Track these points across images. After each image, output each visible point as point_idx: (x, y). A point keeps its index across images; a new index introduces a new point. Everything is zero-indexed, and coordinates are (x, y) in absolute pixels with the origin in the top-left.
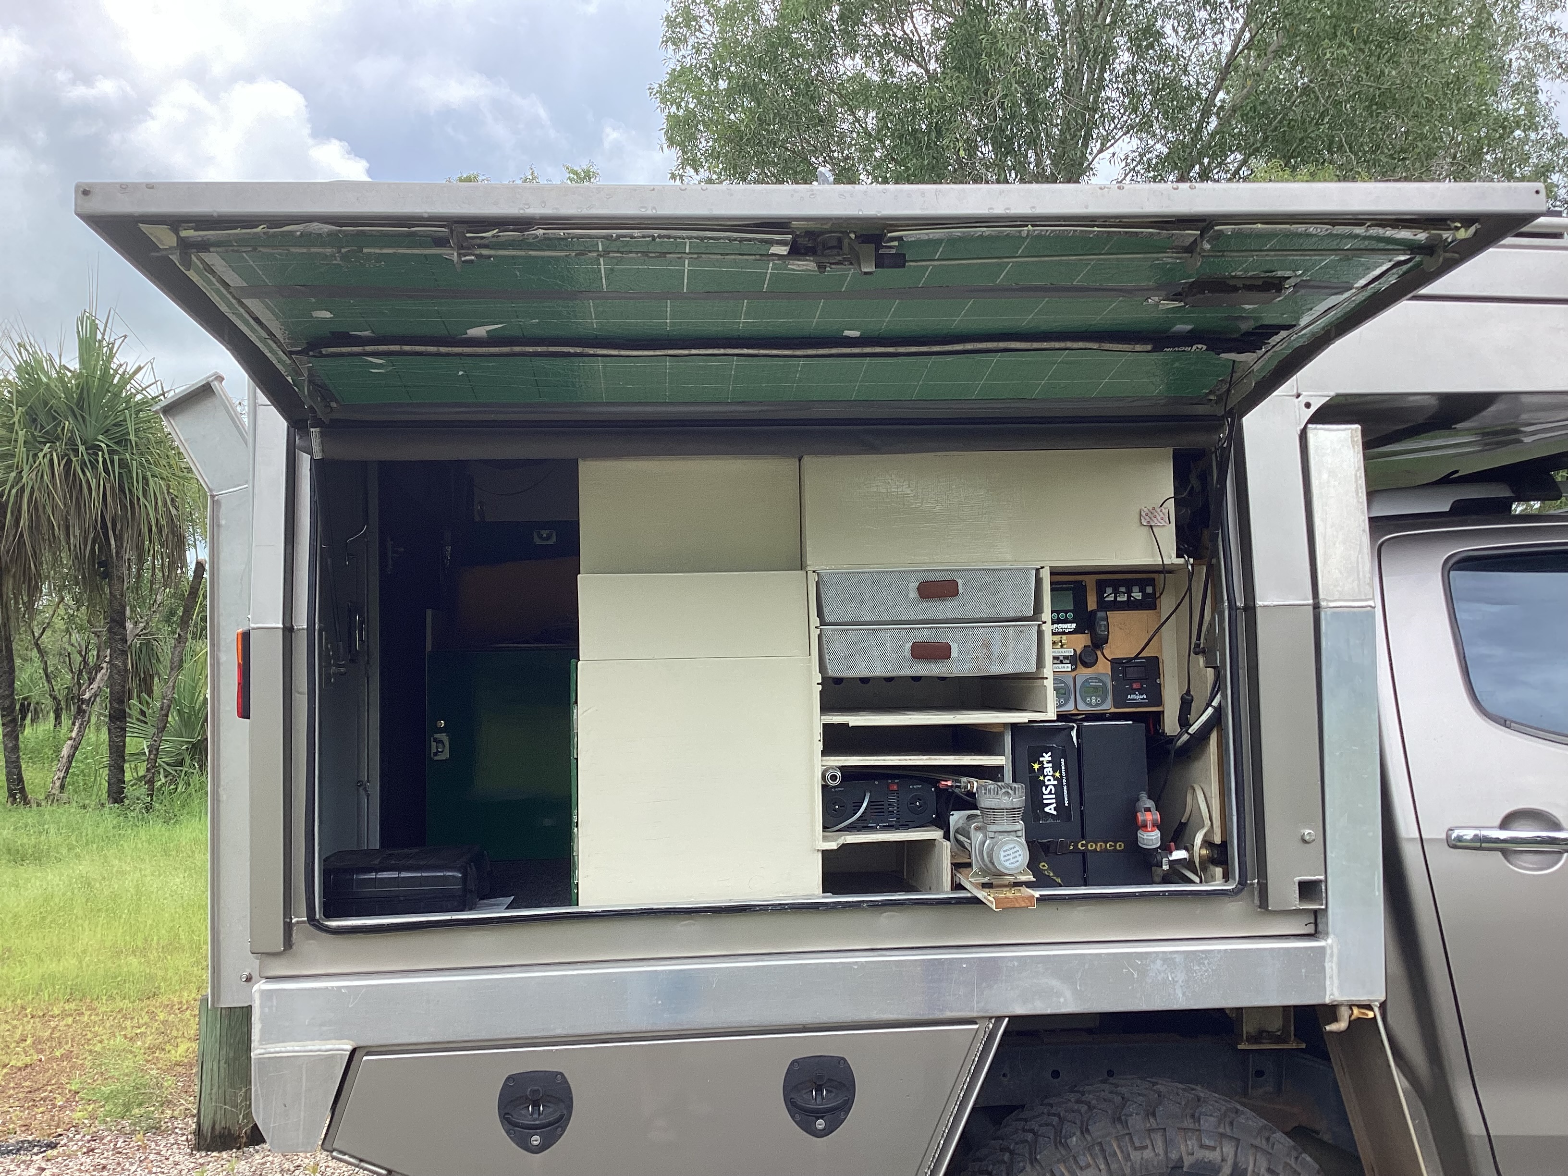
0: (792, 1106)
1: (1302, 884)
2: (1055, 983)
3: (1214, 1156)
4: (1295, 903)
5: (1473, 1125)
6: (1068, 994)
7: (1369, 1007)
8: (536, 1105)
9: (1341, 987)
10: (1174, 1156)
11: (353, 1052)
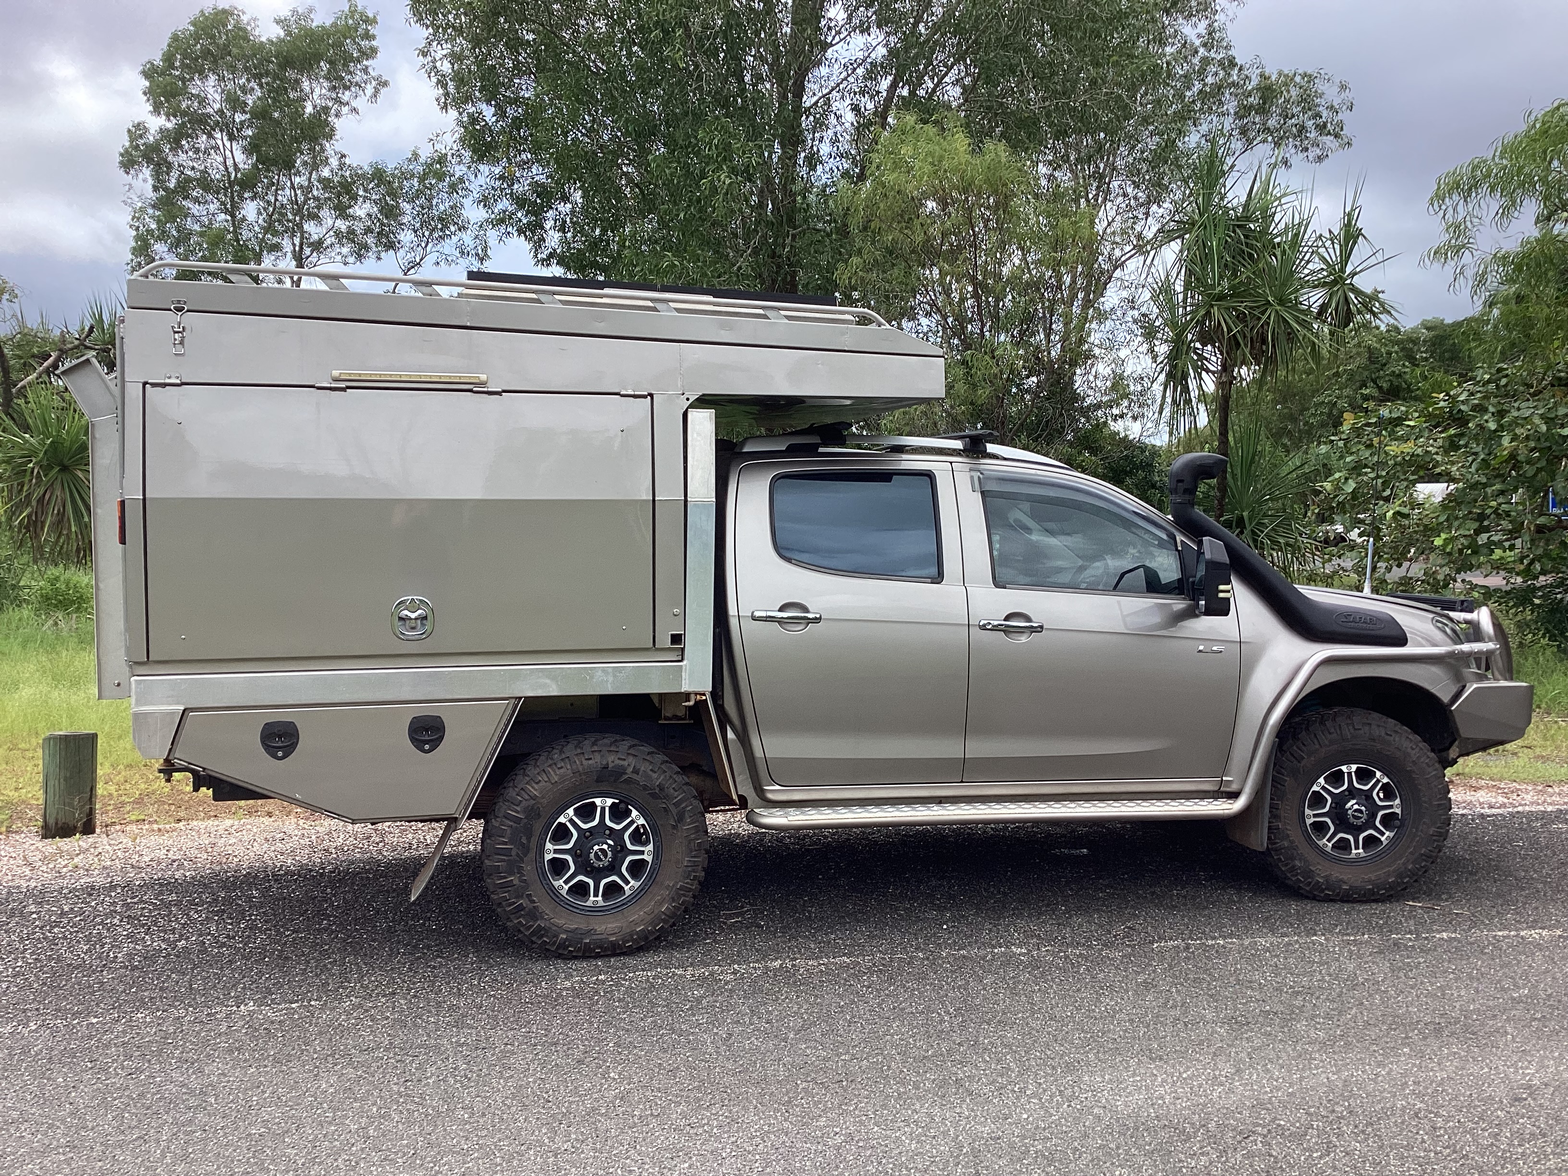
0: (413, 740)
1: (672, 635)
2: (548, 681)
3: (625, 763)
4: (668, 644)
5: (758, 753)
6: (554, 687)
7: (704, 695)
8: (280, 738)
9: (690, 685)
10: (604, 762)
11: (184, 711)
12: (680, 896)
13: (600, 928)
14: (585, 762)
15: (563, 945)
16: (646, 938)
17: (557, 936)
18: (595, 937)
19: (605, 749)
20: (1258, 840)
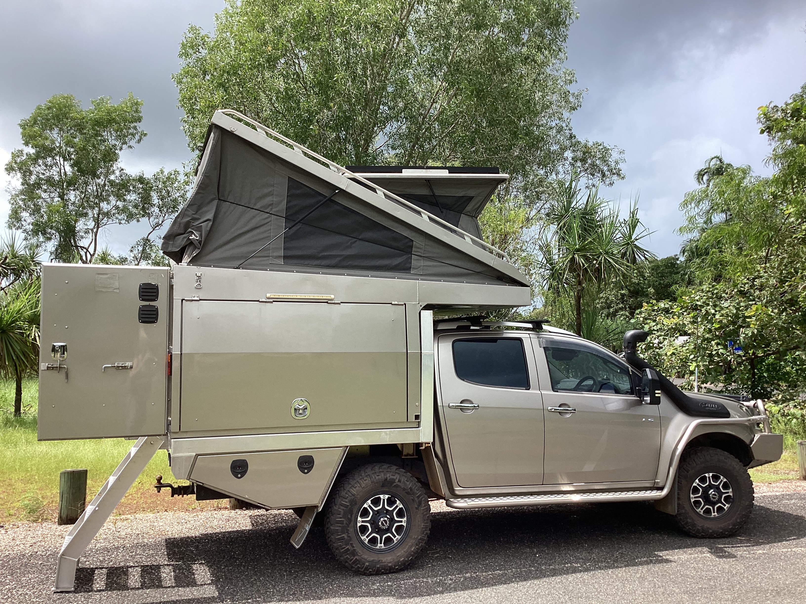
0: (300, 467)
1: (416, 416)
2: (360, 438)
4: (414, 420)
5: (452, 471)
6: (363, 441)
7: (429, 443)
8: (239, 467)
9: (423, 439)
10: (385, 477)
11: (196, 455)
12: (420, 543)
13: (384, 560)
14: (377, 477)
15: (367, 569)
16: (405, 564)
17: (364, 564)
18: (382, 564)
19: (385, 471)
20: (672, 510)
